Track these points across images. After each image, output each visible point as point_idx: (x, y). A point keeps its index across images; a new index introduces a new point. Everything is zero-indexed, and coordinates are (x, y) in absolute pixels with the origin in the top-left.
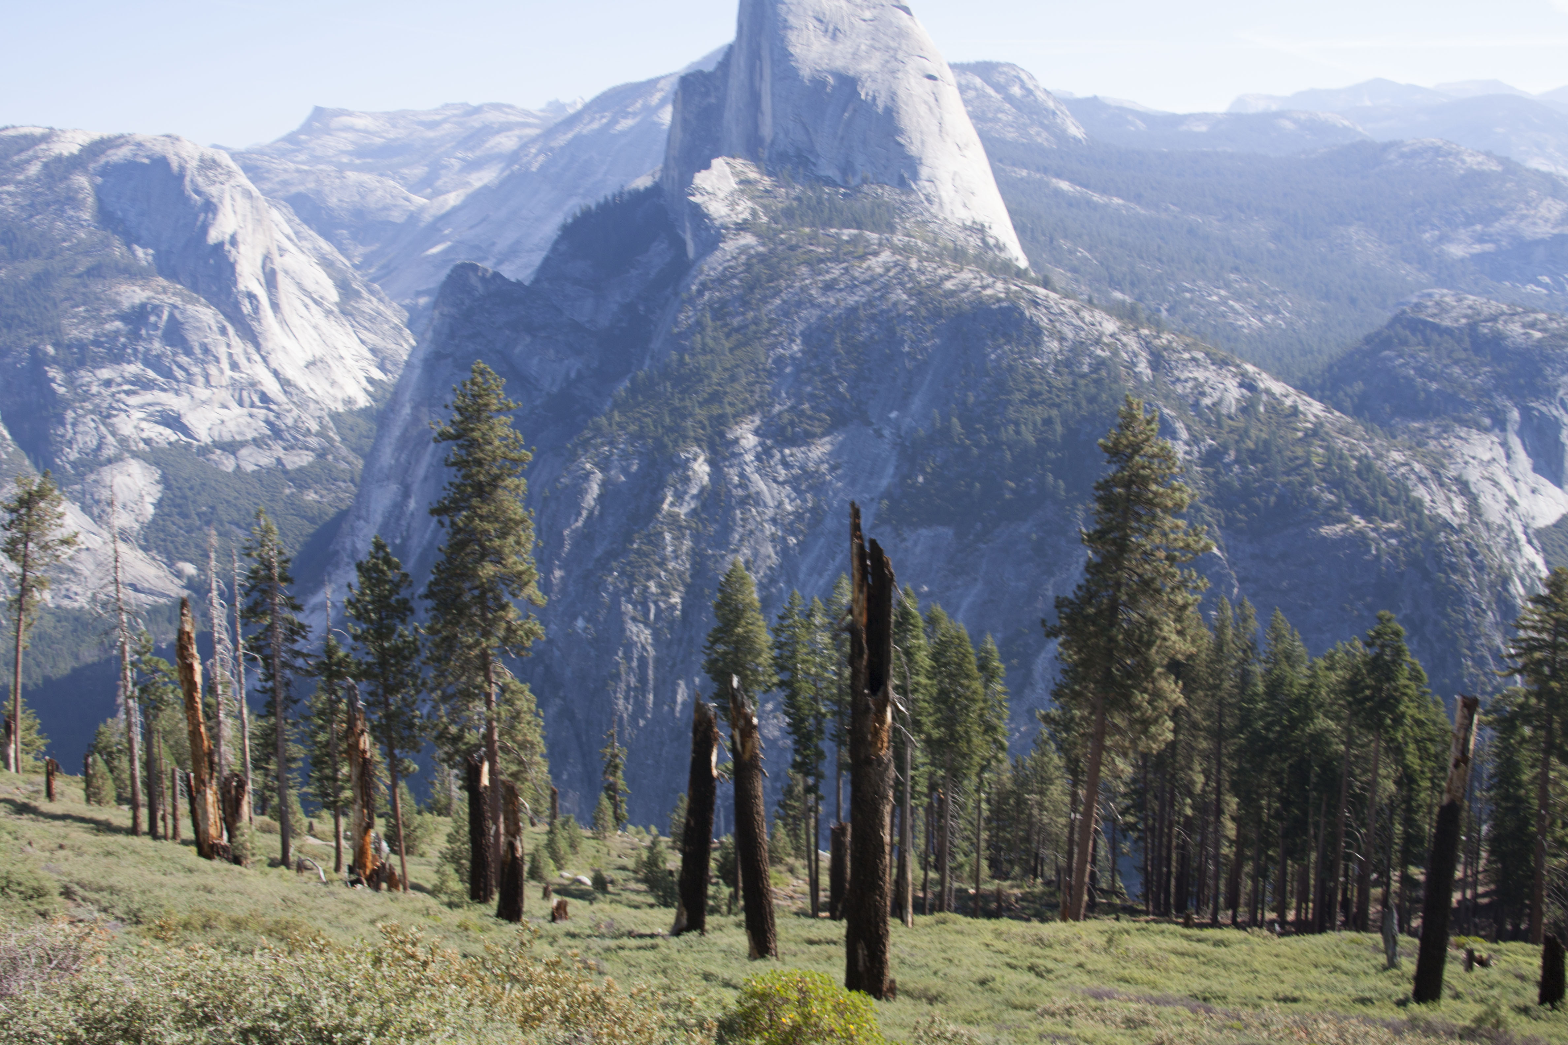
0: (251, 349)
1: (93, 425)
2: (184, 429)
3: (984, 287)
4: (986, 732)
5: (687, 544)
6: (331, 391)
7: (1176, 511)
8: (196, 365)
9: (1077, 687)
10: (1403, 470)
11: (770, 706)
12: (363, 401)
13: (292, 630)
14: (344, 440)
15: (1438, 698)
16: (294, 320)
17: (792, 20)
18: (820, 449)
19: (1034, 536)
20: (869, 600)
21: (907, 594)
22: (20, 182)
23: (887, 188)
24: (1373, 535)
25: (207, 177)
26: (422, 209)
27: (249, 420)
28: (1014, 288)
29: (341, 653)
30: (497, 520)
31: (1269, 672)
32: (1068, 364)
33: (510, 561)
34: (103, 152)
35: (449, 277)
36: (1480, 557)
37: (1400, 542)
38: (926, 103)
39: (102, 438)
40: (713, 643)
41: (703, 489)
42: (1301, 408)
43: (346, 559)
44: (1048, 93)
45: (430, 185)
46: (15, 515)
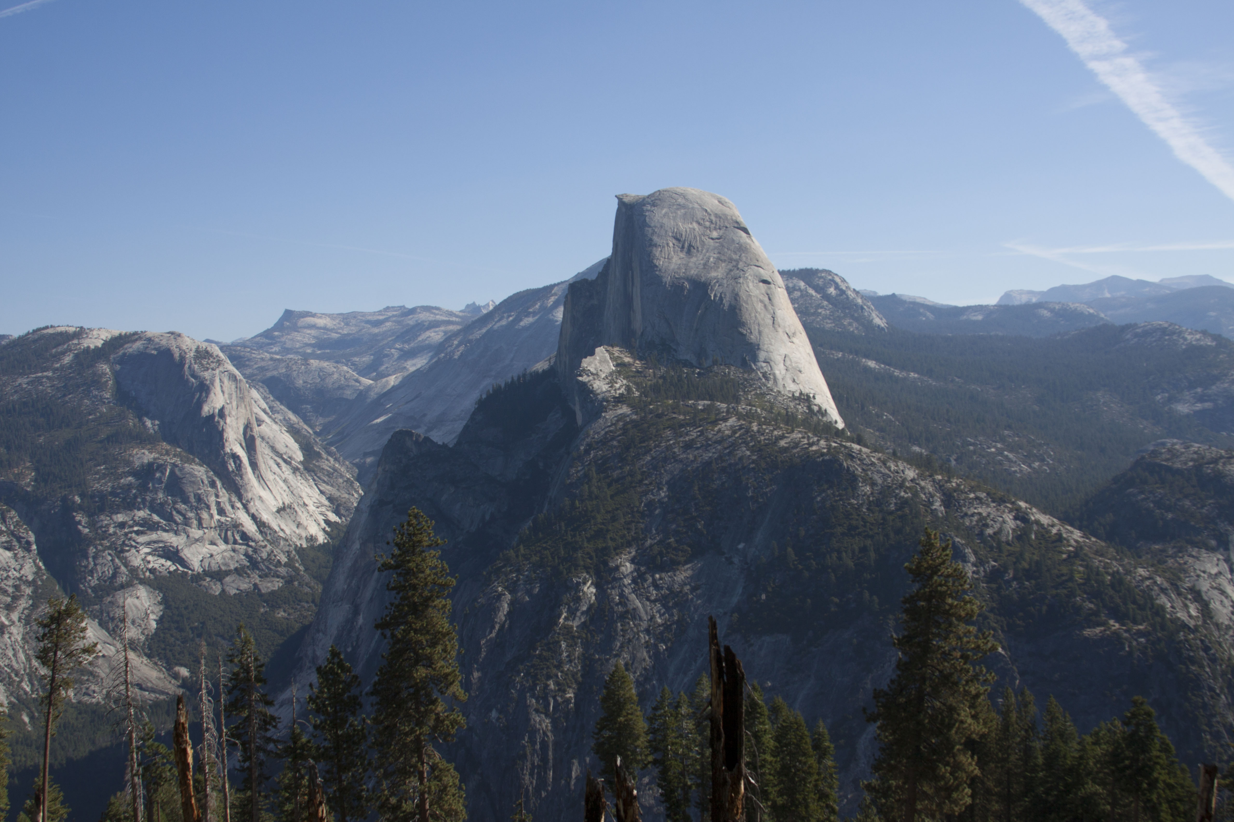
0: (234, 499)
1: (110, 558)
2: (182, 562)
3: (811, 445)
4: (820, 799)
5: (579, 650)
6: (297, 531)
7: (968, 619)
8: (191, 511)
9: (892, 762)
10: (1147, 583)
11: (646, 780)
12: (321, 538)
13: (264, 721)
14: (306, 570)
15: (1184, 766)
16: (269, 476)
17: (655, 239)
18: (683, 574)
19: (855, 641)
20: (725, 694)
21: (754, 688)
22: (57, 369)
23: (733, 368)
24: (1126, 635)
25: (202, 365)
26: (369, 388)
27: (233, 554)
28: (834, 444)
29: (304, 740)
30: (428, 632)
31: (1047, 747)
32: (878, 503)
33: (439, 665)
34: (122, 346)
35: (390, 441)
36: (1212, 652)
37: (1148, 640)
38: (761, 301)
39: (117, 568)
40: (601, 730)
41: (591, 607)
42: (1064, 535)
43: (308, 664)
44: (857, 293)
45: (375, 371)
46: (47, 630)
